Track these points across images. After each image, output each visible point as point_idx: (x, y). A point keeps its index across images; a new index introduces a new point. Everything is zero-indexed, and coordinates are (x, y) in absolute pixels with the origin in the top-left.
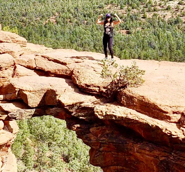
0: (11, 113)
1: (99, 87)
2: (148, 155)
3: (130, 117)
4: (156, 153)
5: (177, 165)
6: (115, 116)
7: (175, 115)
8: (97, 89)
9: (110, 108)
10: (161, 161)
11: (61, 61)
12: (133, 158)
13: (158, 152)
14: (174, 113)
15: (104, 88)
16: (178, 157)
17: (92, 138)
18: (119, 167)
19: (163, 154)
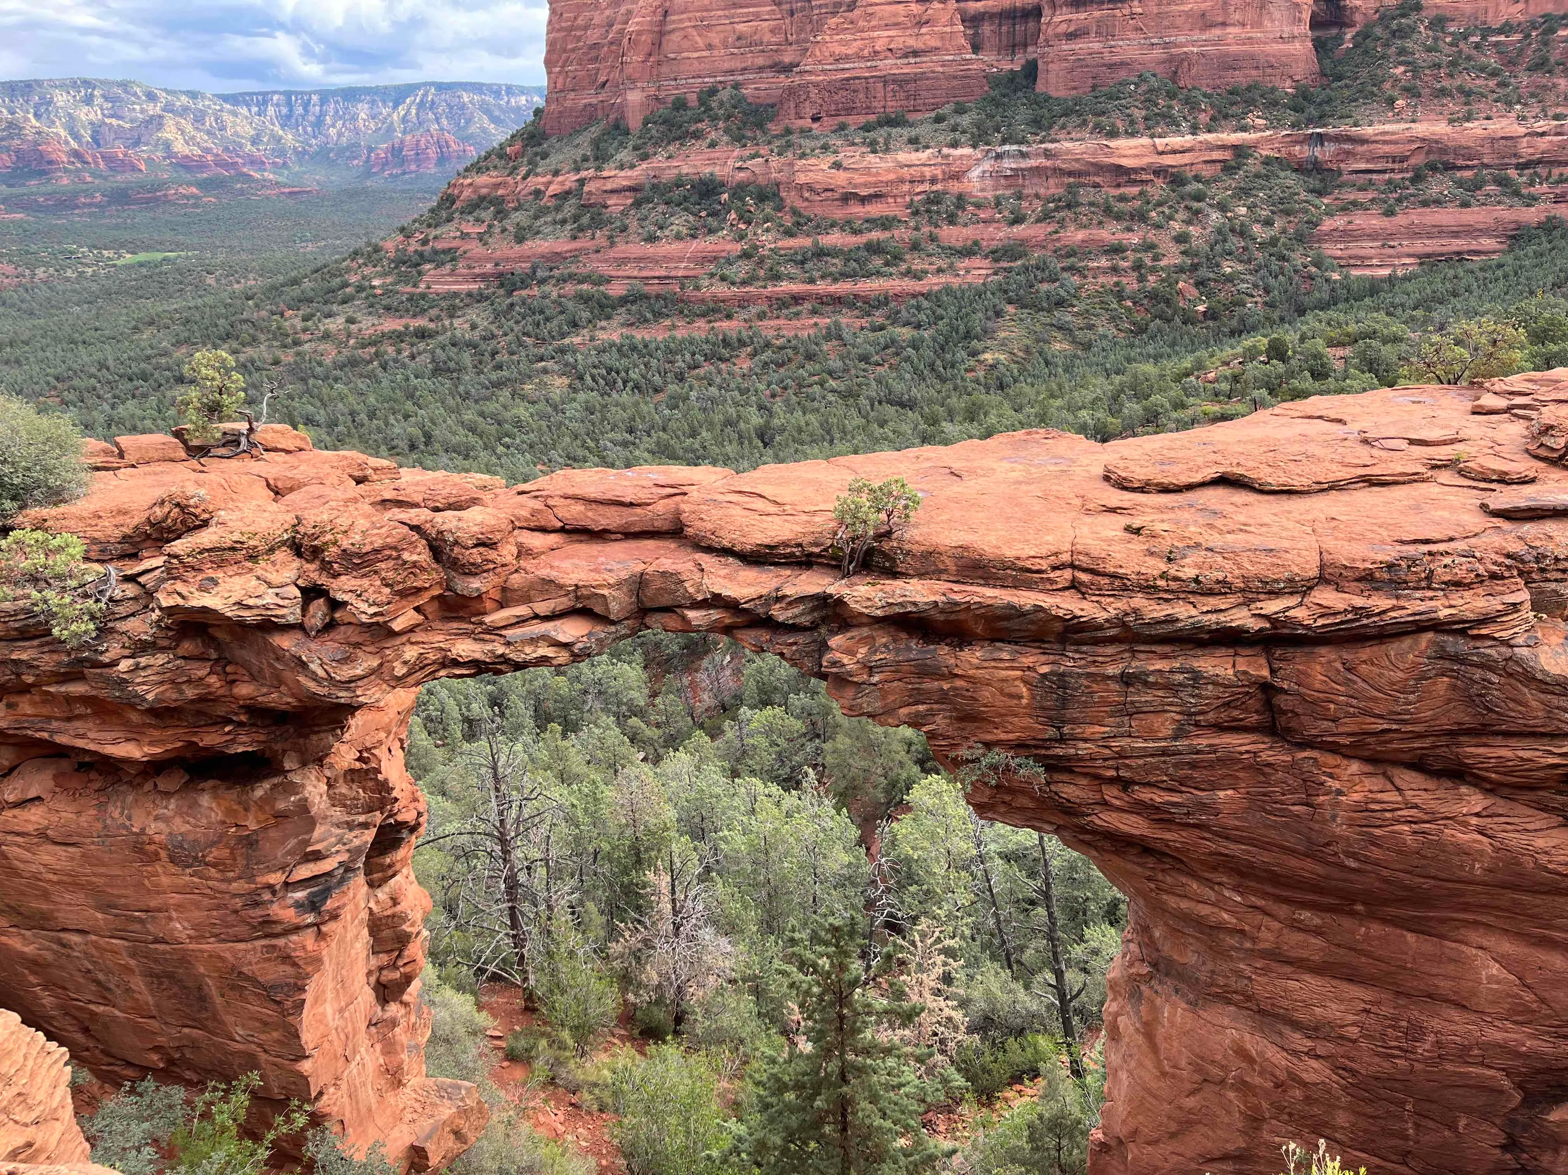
0: (580, 645)
1: (800, 545)
2: (1007, 669)
3: (957, 598)
4: (1027, 661)
5: (1089, 675)
6: (915, 604)
7: (1058, 573)
8: (797, 551)
9: (888, 589)
10: (1044, 676)
11: (628, 500)
12: (959, 683)
13: (1031, 659)
14: (1055, 568)
15: (817, 545)
16: (1090, 659)
17: (845, 661)
18: (921, 708)
19: (1043, 658)
